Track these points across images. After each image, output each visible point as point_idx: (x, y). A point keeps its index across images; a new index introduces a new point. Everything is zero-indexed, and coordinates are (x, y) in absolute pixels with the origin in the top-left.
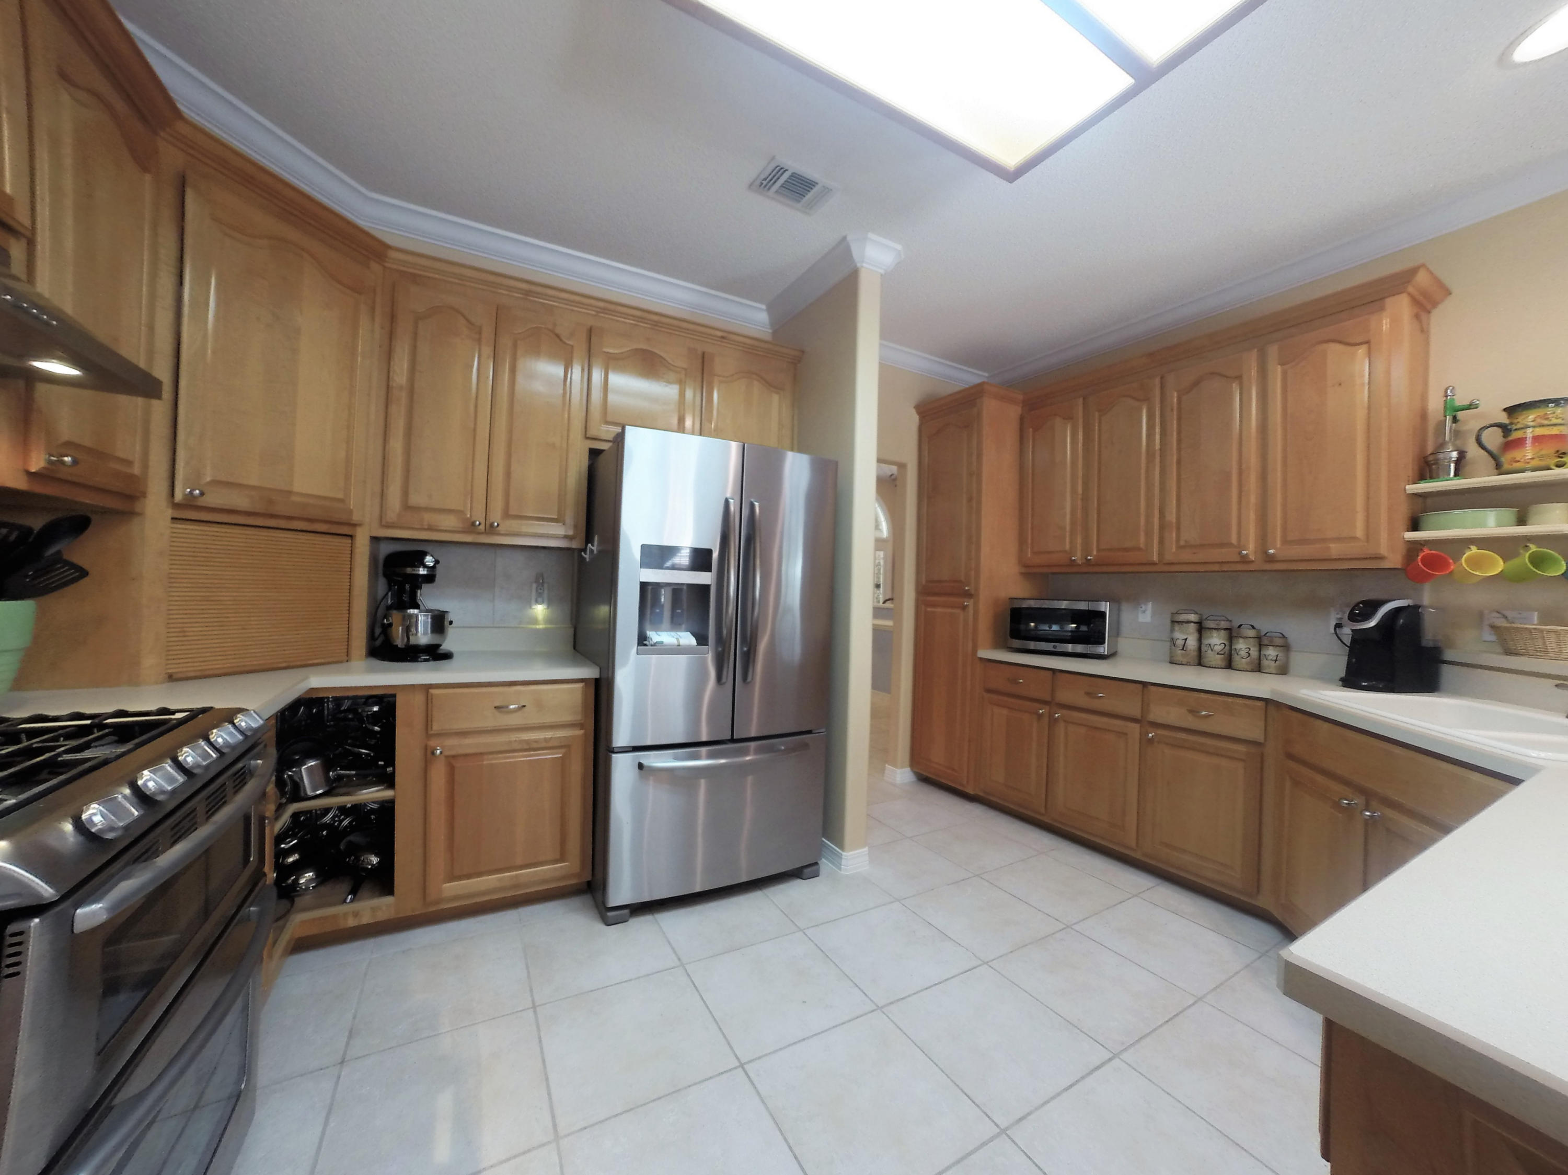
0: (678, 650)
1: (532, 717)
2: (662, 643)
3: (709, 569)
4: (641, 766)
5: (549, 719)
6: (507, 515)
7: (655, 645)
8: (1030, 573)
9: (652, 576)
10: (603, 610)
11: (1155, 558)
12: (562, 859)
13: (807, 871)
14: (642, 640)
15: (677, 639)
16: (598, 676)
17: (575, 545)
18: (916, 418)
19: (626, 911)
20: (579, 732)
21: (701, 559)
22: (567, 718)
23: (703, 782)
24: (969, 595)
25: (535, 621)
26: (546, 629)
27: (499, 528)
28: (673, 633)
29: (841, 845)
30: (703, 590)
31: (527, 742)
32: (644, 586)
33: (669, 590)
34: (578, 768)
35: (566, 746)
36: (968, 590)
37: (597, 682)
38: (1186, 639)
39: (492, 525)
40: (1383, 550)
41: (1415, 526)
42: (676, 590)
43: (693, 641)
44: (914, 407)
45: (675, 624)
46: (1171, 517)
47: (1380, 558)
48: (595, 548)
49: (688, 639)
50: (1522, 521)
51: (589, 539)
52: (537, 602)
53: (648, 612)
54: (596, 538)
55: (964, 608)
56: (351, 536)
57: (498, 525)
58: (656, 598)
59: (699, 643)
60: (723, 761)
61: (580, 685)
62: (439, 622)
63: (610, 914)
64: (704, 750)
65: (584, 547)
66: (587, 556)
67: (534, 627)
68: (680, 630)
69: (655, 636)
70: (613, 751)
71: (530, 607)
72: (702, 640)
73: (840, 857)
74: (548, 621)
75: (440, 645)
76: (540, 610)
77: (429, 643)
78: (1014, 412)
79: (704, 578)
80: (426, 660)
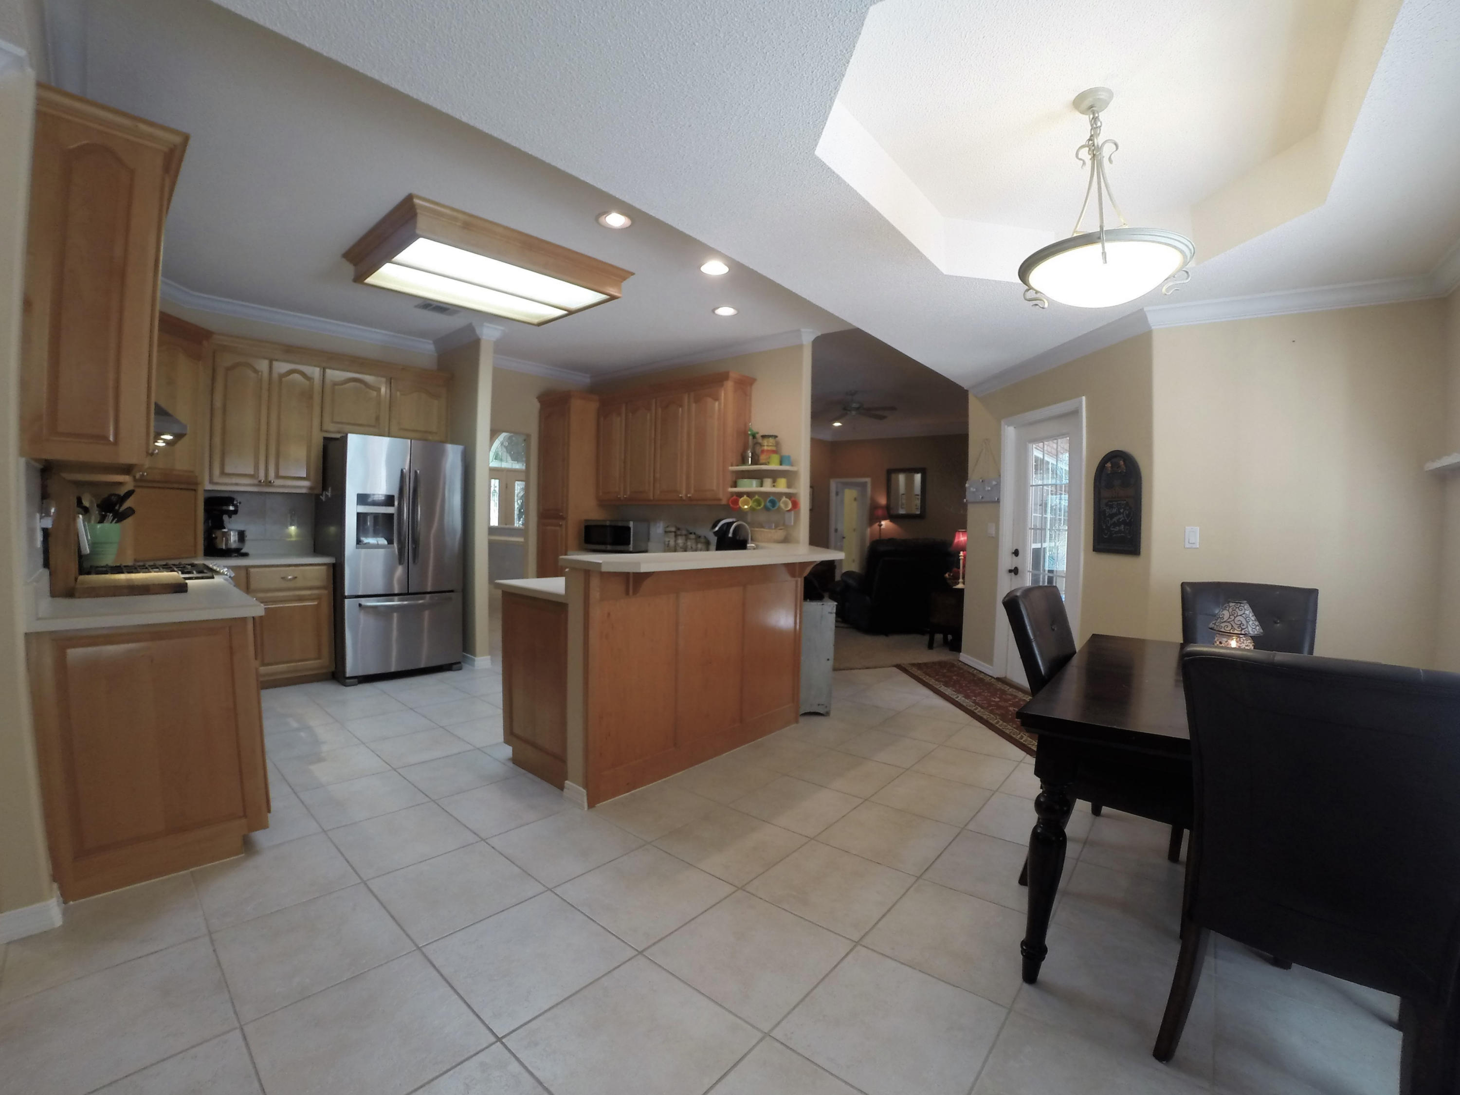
0: (377, 546)
1: (300, 583)
2: (369, 543)
3: (393, 505)
4: (360, 605)
5: (310, 584)
6: (278, 476)
7: (366, 544)
8: (602, 504)
9: (363, 509)
10: (332, 530)
11: (652, 498)
12: (319, 658)
13: (455, 667)
14: (359, 542)
15: (377, 542)
16: (334, 562)
17: (317, 492)
18: (537, 405)
19: (356, 680)
20: (325, 592)
21: (389, 500)
22: (317, 583)
23: (395, 615)
24: (563, 518)
25: (290, 536)
26: (295, 541)
27: (274, 484)
28: (374, 539)
29: (474, 654)
30: (390, 516)
31: (299, 596)
32: (359, 514)
33: (372, 517)
34: (326, 609)
35: (318, 598)
36: (562, 515)
37: (334, 566)
38: (669, 541)
39: (270, 482)
40: (721, 496)
41: (735, 486)
42: (376, 516)
43: (386, 542)
44: (537, 398)
45: (376, 534)
46: (658, 475)
47: (720, 500)
48: (329, 494)
49: (383, 541)
50: (762, 486)
51: (324, 488)
52: (291, 525)
53: (361, 528)
54: (330, 489)
55: (561, 526)
56: (195, 490)
57: (274, 482)
58: (365, 522)
59: (389, 543)
60: (405, 603)
61: (324, 568)
62: (242, 536)
63: (348, 681)
64: (396, 598)
65: (321, 493)
66: (323, 498)
67: (289, 539)
68: (379, 537)
69: (366, 540)
70: (346, 597)
71: (287, 528)
72: (390, 542)
73: (474, 660)
74: (298, 535)
75: (242, 549)
76: (293, 529)
77: (236, 548)
78: (593, 406)
79: (390, 510)
80: (235, 556)
